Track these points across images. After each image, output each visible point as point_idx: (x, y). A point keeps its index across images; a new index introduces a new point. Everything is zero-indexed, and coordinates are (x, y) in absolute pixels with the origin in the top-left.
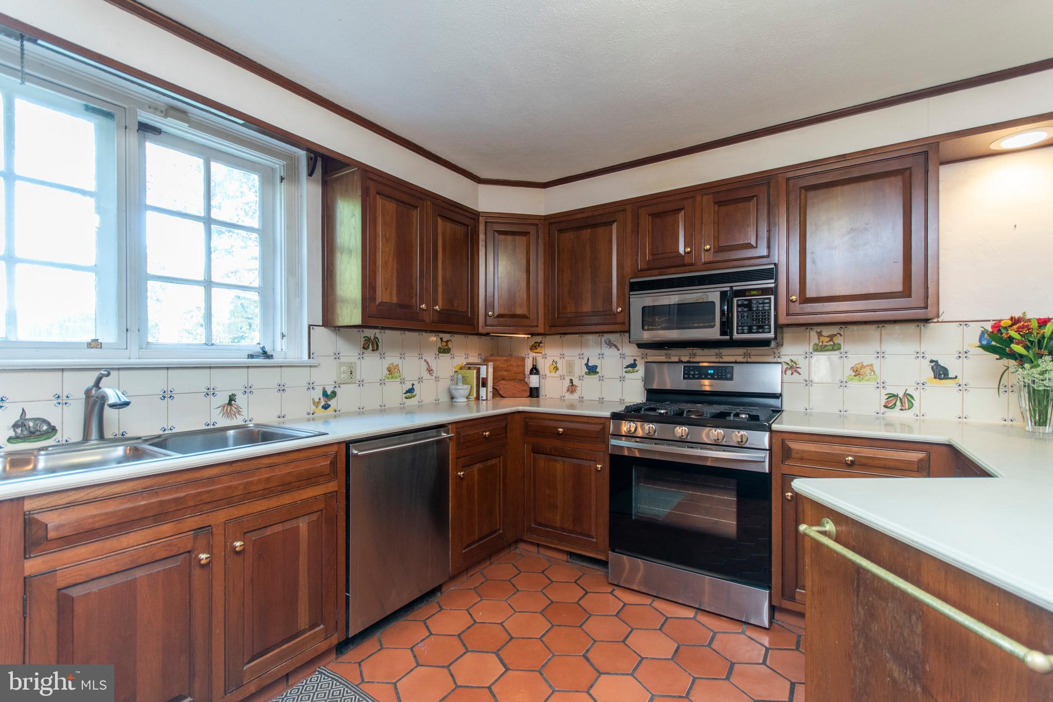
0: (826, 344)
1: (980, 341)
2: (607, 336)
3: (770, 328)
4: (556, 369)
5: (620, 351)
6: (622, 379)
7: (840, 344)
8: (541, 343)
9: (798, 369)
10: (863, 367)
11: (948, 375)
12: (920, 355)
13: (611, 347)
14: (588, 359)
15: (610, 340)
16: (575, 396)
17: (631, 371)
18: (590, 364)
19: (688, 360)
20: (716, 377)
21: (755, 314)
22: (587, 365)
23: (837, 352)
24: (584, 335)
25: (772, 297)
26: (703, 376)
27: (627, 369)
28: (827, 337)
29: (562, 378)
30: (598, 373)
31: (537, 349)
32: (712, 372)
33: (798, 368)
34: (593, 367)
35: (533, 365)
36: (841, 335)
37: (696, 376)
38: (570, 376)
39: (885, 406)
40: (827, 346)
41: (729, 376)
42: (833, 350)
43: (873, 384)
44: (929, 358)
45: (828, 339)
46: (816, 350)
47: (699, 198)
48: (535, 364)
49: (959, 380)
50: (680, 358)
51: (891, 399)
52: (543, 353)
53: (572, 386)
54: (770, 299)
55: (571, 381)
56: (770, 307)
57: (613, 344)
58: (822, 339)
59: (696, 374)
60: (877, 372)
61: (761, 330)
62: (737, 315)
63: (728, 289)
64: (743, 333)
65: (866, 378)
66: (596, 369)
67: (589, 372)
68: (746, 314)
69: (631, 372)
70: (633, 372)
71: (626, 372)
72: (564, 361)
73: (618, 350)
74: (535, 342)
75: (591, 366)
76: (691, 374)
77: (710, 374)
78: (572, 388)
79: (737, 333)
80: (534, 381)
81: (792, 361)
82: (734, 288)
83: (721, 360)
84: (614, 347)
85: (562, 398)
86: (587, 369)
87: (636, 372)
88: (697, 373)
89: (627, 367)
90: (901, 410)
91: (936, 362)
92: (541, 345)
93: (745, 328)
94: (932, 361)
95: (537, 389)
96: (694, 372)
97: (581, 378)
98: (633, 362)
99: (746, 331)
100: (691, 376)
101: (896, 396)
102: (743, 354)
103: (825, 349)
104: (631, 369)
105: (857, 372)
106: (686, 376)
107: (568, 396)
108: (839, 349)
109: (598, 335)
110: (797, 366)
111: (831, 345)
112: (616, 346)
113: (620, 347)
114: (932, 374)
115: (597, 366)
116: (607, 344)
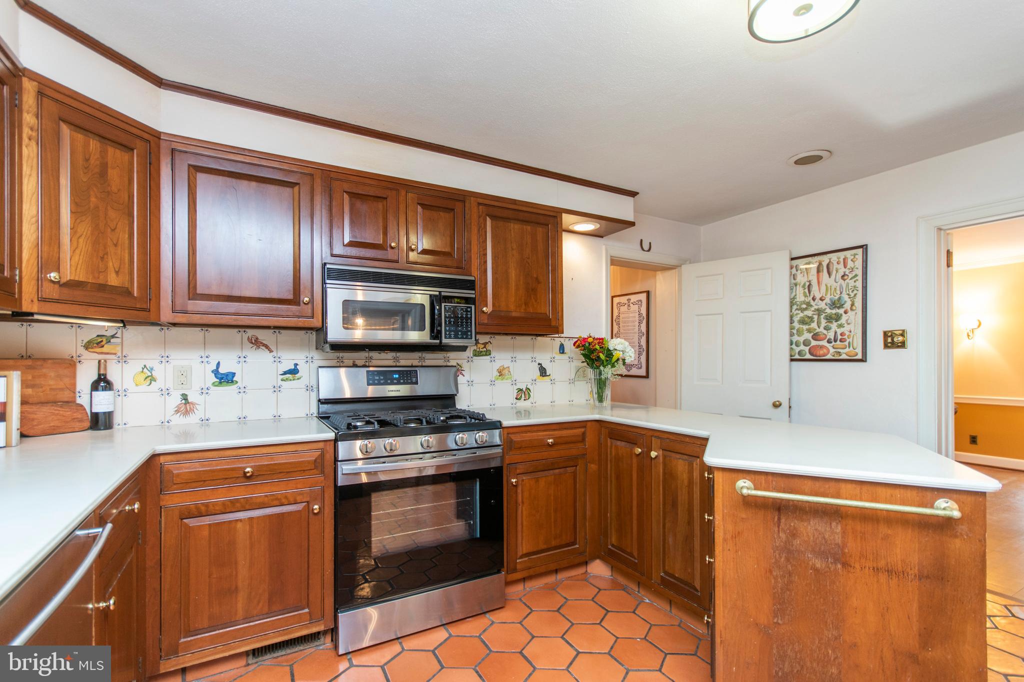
0: (481, 350)
1: (560, 351)
2: (251, 332)
3: (471, 335)
4: (151, 379)
5: (274, 353)
6: (277, 389)
7: (490, 351)
8: (113, 336)
9: (463, 372)
10: (504, 369)
11: (546, 373)
12: (533, 360)
13: (259, 347)
14: (219, 364)
15: (257, 338)
16: (193, 419)
17: (291, 378)
18: (222, 370)
19: (364, 364)
20: (402, 381)
21: (460, 320)
22: (216, 372)
23: (488, 357)
24: (209, 329)
25: (473, 307)
26: (389, 381)
27: (283, 376)
28: (482, 344)
29: (165, 392)
30: (237, 382)
31: (103, 346)
32: (397, 376)
33: (462, 370)
34: (227, 375)
35: (99, 375)
36: (491, 343)
37: (382, 382)
38: (182, 389)
39: (516, 399)
40: (482, 352)
41: (414, 380)
42: (486, 355)
43: (509, 381)
44: (538, 362)
45: (483, 346)
46: (475, 355)
47: (403, 193)
48: (102, 372)
49: (551, 377)
50: (354, 362)
51: (519, 393)
52: (119, 354)
53: (185, 404)
54: (471, 308)
55: (185, 397)
56: (471, 315)
57: (261, 343)
58: (479, 345)
59: (382, 380)
60: (512, 372)
61: (465, 336)
62: (445, 321)
63: (437, 293)
64: (450, 338)
65: (506, 377)
66: (233, 377)
67: (220, 383)
68: (452, 320)
69: (291, 380)
70: (294, 380)
71: (282, 380)
72: (170, 367)
73: (271, 351)
74: (98, 336)
75: (222, 374)
76: (376, 380)
77: (395, 379)
78: (186, 405)
79: (446, 338)
80: (102, 402)
81: (458, 364)
82: (443, 294)
83: (398, 364)
84: (264, 348)
85: (165, 424)
86: (216, 377)
87: (298, 379)
88: (382, 378)
89: (285, 373)
90: (525, 400)
91: (541, 364)
92: (112, 340)
93: (452, 333)
94: (539, 364)
95: (109, 415)
96: (380, 377)
97: (204, 391)
98: (293, 367)
99: (453, 336)
100: (376, 382)
101: (521, 390)
102: (418, 358)
103: (481, 354)
104: (290, 375)
105: (501, 373)
106: (371, 382)
107: (179, 420)
108: (490, 354)
109: (236, 330)
110: (462, 369)
111: (484, 351)
112: (267, 347)
113: (273, 347)
114: (539, 374)
115: (235, 373)
116: (252, 343)
